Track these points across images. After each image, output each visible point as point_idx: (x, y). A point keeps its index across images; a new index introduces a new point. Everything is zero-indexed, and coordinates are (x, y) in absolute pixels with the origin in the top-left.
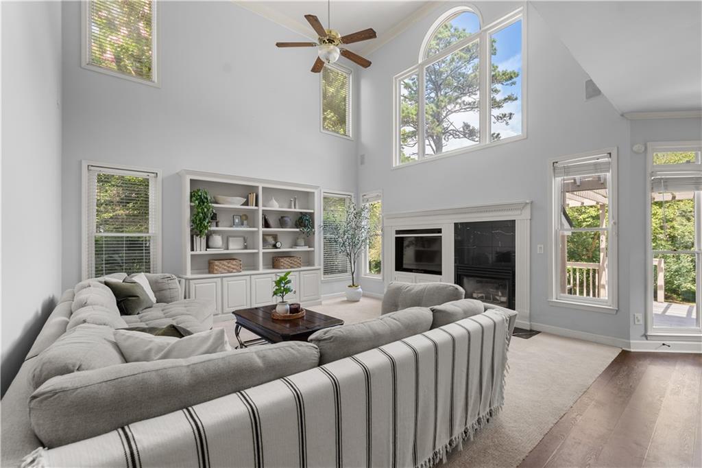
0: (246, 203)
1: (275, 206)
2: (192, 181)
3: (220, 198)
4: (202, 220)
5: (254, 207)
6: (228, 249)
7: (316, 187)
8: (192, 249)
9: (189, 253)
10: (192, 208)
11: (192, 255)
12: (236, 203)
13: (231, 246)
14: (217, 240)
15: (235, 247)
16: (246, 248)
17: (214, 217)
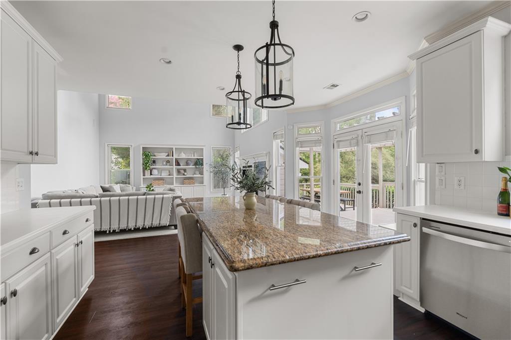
0: (168, 156)
1: (183, 156)
2: (143, 148)
3: (156, 154)
4: (146, 163)
5: (172, 157)
6: (161, 175)
7: (204, 146)
8: (144, 175)
9: (142, 177)
10: (143, 158)
11: (143, 178)
12: (163, 156)
13: (162, 175)
14: (155, 172)
15: (164, 175)
16: (169, 175)
17: (154, 162)
